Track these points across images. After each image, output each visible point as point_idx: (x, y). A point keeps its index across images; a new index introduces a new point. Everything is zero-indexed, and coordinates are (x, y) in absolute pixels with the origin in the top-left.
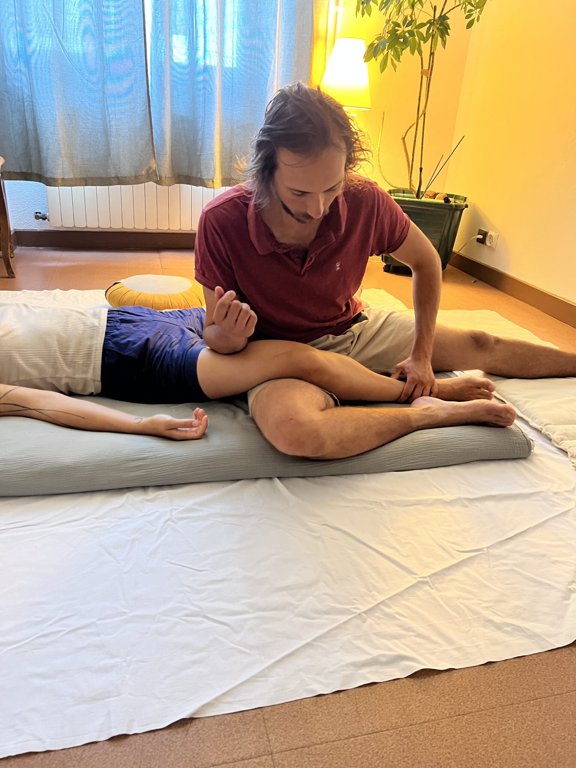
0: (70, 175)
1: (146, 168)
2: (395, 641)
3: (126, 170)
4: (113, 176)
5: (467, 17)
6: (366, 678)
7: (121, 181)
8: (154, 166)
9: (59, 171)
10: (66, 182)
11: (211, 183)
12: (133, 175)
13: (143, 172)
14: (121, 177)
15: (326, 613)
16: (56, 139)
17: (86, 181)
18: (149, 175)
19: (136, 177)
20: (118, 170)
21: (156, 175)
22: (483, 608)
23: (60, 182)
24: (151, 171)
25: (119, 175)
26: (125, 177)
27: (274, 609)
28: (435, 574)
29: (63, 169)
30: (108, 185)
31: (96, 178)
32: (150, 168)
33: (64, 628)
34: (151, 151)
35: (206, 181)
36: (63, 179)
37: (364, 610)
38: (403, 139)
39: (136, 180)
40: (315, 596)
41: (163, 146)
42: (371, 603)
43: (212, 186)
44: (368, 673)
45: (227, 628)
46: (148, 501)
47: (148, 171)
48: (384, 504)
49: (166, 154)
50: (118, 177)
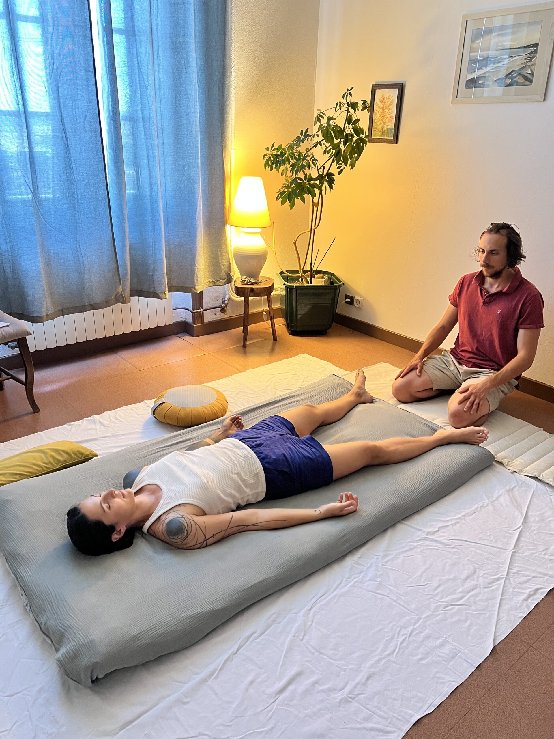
0: (51, 311)
1: (114, 294)
2: (528, 583)
3: (98, 297)
4: (87, 304)
5: (338, 168)
6: (534, 603)
7: (94, 307)
8: (121, 291)
9: (44, 310)
10: (50, 317)
11: (163, 295)
12: (104, 300)
13: (113, 297)
14: (94, 304)
15: (493, 582)
16: (41, 285)
17: (63, 312)
18: (117, 299)
19: (106, 302)
20: (92, 299)
21: (123, 297)
22: (543, 555)
23: (45, 318)
24: (119, 295)
25: (92, 303)
26: (98, 303)
27: (473, 590)
28: (515, 546)
29: (47, 307)
30: (83, 312)
31: (71, 308)
32: (118, 293)
33: (406, 636)
34: (118, 280)
35: (159, 294)
36: (47, 315)
37: (506, 575)
38: (295, 243)
39: (107, 304)
40: (481, 577)
41: (126, 274)
42: (505, 570)
43: (165, 298)
44: (532, 600)
45: (465, 606)
46: (360, 558)
47: (116, 296)
48: (462, 518)
49: (128, 280)
50: (91, 305)
